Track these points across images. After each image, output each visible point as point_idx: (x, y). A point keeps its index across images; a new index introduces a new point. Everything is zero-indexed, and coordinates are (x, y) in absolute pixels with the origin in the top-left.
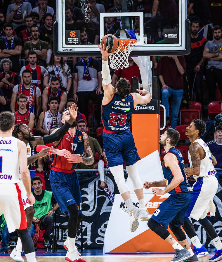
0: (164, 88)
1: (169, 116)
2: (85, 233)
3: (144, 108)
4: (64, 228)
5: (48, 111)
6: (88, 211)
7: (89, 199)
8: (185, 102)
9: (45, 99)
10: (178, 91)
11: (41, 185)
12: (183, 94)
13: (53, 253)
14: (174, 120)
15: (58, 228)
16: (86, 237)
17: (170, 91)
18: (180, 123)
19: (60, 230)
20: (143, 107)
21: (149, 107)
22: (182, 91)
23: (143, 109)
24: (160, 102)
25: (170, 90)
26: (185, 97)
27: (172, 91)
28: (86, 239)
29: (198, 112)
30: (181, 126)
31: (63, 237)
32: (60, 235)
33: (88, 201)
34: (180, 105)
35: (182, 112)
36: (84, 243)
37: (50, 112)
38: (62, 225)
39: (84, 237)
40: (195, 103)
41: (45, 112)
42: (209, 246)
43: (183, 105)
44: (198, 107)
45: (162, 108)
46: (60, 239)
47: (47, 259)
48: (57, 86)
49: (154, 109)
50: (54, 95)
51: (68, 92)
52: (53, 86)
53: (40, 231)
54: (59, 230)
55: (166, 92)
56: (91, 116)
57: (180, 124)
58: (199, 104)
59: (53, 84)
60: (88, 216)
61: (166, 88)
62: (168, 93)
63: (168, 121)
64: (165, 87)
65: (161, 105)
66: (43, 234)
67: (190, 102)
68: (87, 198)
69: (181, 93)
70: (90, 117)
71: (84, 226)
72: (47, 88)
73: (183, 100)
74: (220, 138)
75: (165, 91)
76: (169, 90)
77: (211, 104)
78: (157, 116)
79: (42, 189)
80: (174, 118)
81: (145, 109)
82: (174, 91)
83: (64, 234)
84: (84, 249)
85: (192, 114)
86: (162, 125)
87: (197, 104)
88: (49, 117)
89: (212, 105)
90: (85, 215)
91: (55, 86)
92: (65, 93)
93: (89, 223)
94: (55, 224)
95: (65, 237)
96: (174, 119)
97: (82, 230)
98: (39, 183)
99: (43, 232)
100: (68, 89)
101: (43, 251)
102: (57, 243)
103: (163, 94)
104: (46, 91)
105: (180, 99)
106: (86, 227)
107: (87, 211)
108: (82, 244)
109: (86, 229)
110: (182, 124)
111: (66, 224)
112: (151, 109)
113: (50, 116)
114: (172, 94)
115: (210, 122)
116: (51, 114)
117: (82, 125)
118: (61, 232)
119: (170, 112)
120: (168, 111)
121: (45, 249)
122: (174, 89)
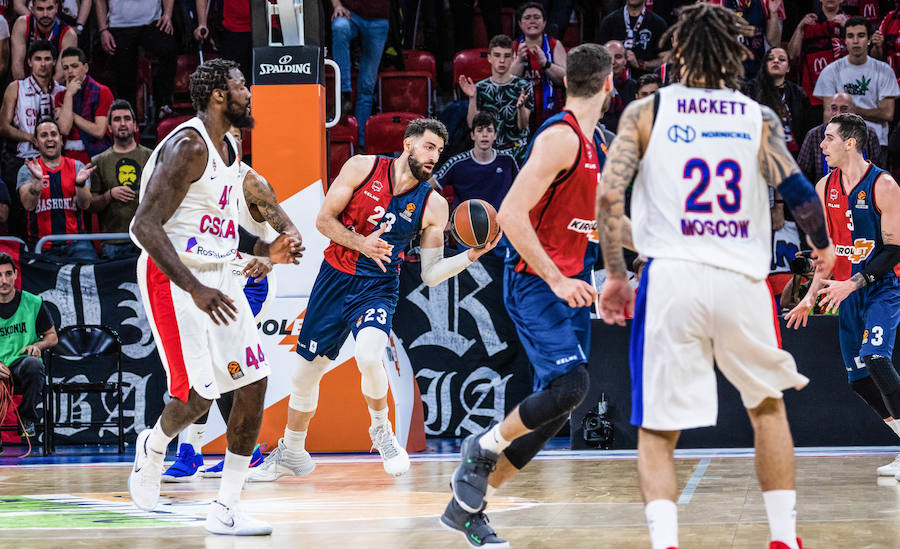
0: (338, 14)
1: (350, 89)
2: (130, 404)
3: (284, 68)
4: (74, 391)
5: (27, 80)
6: (138, 344)
7: (138, 314)
8: (391, 51)
9: (19, 48)
10: (374, 24)
11: (14, 276)
12: (387, 31)
13: (45, 455)
14: (362, 101)
15: (58, 389)
16: (133, 415)
17: (353, 24)
18: (380, 108)
19: (64, 396)
20: (281, 67)
21: (297, 66)
22: (385, 23)
23: (281, 71)
24: (326, 51)
25: (356, 21)
26: (392, 41)
27: (358, 24)
28: (131, 420)
29: (425, 78)
30: (384, 116)
31: (72, 414)
32: (64, 408)
33: (136, 316)
34: (379, 62)
35: (383, 79)
36: (126, 431)
37: (33, 81)
38: (70, 381)
39: (127, 413)
40: (419, 56)
41: (21, 82)
42: (458, 432)
43: (386, 61)
44: (425, 66)
45: (330, 69)
46: (63, 420)
47: (29, 471)
48: (51, 13)
49: (308, 72)
50: (44, 35)
51: (80, 28)
52: (39, 14)
53: (11, 397)
54: (62, 395)
55: (344, 28)
56: (142, 93)
57: (379, 110)
58: (430, 58)
59: (41, 9)
60: (136, 357)
61: (344, 15)
62: (349, 28)
63: (348, 104)
64: (341, 14)
65: (327, 62)
66: (16, 406)
67: (405, 52)
68: (135, 309)
69: (383, 28)
70: (140, 94)
71: (128, 385)
72: (25, 17)
73: (386, 48)
74: (484, 147)
75: (341, 23)
76: (350, 21)
77: (462, 56)
78: (319, 89)
79: (15, 287)
80: (363, 95)
81: (286, 71)
82: (365, 23)
83: (73, 405)
84: (126, 444)
85: (410, 84)
86: (330, 115)
87: (423, 57)
88: (30, 95)
89: (462, 59)
90: (128, 355)
91: (46, 13)
92: (72, 31)
93: (139, 378)
94: (50, 380)
95: (76, 413)
96: (366, 98)
97: (121, 394)
98: (9, 273)
99: (16, 402)
100: (82, 20)
101: (17, 451)
102: (55, 429)
103: (336, 31)
104: (21, 25)
105: (379, 45)
106: (132, 387)
107: (134, 345)
108: (121, 431)
109: (133, 393)
110: (384, 111)
111: (82, 379)
112: (300, 72)
113: (34, 92)
114: (359, 31)
115: (458, 104)
116: (36, 86)
117: (122, 115)
118: (66, 402)
119: (354, 79)
120: (349, 76)
121: (23, 444)
122: (365, 19)
